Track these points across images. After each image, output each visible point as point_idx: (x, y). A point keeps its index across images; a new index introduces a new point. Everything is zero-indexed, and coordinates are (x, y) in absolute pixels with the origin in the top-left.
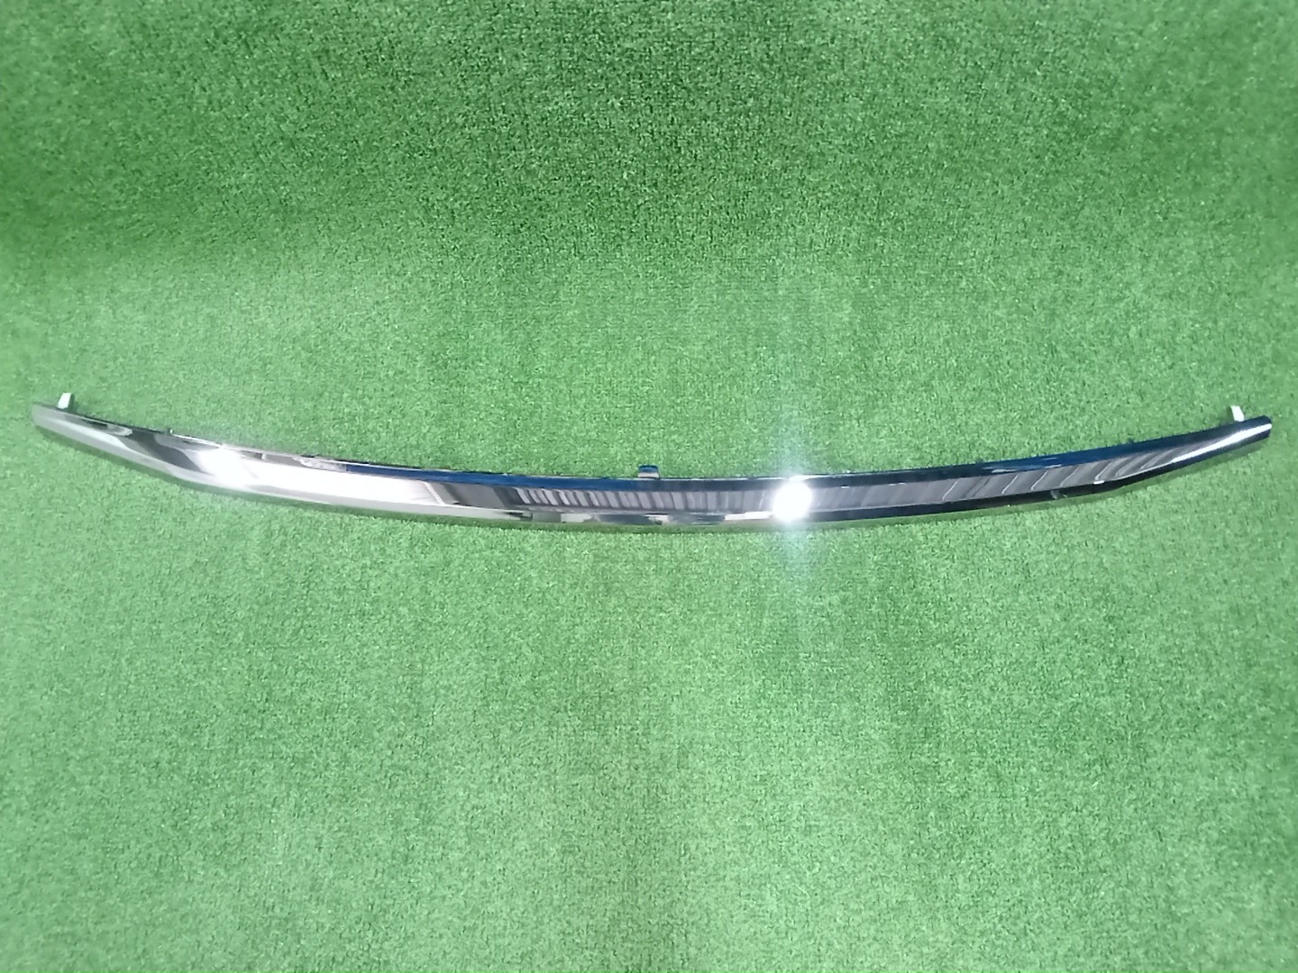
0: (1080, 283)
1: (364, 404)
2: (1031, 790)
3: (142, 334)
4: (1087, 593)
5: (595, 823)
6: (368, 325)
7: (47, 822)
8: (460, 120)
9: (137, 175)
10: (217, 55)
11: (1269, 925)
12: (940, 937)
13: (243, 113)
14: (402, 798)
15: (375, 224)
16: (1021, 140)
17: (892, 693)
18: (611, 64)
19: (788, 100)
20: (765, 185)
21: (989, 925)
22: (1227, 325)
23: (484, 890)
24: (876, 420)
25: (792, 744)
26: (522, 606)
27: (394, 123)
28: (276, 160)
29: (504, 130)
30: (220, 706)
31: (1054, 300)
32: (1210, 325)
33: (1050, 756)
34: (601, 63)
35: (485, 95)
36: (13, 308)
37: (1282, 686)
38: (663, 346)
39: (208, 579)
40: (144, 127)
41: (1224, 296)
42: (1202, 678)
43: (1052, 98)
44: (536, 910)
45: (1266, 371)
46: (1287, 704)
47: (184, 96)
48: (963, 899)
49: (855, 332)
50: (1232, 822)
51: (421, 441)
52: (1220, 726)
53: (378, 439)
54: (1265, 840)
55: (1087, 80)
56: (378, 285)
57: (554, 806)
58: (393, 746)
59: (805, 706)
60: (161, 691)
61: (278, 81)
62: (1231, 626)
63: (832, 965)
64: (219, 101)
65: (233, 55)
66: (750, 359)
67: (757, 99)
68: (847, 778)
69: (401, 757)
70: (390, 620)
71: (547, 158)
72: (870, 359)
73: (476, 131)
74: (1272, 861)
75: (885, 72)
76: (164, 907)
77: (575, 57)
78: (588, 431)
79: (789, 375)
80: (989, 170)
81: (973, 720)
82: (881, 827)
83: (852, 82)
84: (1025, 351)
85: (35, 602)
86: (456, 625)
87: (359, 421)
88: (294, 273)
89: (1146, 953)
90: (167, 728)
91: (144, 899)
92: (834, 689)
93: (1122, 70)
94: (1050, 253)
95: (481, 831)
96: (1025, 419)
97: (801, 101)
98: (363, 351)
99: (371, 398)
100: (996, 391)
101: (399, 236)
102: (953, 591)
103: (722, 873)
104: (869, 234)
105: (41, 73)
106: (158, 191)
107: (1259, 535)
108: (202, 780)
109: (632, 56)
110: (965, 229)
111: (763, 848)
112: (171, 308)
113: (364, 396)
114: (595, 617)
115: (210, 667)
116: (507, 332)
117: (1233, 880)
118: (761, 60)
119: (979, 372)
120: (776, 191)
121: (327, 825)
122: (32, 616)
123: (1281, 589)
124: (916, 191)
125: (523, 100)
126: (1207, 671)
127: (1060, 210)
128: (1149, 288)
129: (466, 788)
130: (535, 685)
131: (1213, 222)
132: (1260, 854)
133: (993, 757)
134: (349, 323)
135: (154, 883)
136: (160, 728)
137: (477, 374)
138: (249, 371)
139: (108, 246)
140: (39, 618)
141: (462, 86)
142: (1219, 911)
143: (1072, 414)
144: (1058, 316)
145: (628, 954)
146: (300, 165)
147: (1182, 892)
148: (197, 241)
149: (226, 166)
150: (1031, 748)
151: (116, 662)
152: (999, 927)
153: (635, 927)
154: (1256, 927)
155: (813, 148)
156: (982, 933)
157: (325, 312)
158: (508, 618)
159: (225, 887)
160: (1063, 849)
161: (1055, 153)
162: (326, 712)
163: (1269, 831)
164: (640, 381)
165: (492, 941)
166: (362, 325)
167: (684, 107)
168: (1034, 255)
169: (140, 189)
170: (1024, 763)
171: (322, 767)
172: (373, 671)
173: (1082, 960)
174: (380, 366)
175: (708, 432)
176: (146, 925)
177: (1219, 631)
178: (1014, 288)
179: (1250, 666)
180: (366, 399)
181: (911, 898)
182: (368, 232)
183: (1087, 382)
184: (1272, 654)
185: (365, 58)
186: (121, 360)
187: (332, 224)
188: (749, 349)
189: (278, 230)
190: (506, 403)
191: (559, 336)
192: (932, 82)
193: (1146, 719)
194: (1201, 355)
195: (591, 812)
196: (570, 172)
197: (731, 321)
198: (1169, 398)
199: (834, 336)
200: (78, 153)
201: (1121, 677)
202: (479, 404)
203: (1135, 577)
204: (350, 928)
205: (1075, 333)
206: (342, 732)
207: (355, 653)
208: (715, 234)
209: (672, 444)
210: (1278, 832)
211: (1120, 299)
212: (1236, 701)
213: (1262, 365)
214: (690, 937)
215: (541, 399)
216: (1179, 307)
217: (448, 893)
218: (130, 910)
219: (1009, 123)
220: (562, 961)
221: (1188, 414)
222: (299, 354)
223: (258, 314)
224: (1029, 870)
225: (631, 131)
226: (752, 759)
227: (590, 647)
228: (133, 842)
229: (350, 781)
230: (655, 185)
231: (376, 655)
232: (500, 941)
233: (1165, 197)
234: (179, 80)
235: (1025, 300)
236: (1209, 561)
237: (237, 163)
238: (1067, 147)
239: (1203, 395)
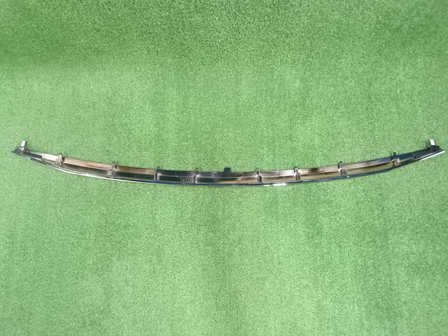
0: (381, 73)
1: (130, 119)
2: (350, 251)
3: (50, 93)
4: (374, 186)
5: (213, 261)
6: (129, 89)
7: (40, 262)
8: (159, 23)
9: (43, 41)
10: (69, 4)
11: (420, 292)
12: (319, 295)
13: (80, 22)
14: (152, 254)
15: (129, 55)
16: (364, 29)
17: (308, 219)
18: (215, 6)
19: (280, 17)
20: (270, 43)
21: (334, 292)
22: (431, 88)
23: (179, 282)
24: (307, 124)
25: (275, 236)
26: (187, 191)
27: (135, 24)
28: (93, 36)
29: (176, 26)
30: (91, 225)
31: (371, 79)
32: (425, 88)
33: (357, 240)
34: (211, 6)
35: (169, 16)
36: (4, 84)
37: (434, 217)
38: (233, 97)
39: (83, 182)
40: (44, 26)
41: (431, 78)
42: (408, 214)
43: (377, 16)
44: (195, 288)
45: (443, 105)
46: (435, 223)
47: (58, 17)
48: (327, 284)
49: (301, 91)
50: (413, 260)
51: (150, 133)
52: (413, 230)
53: (135, 132)
54: (423, 266)
55: (390, 11)
56: (131, 75)
57: (200, 256)
58: (148, 237)
59: (280, 224)
60: (72, 220)
61: (93, 12)
62: (420, 197)
63: (286, 303)
64: (71, 18)
65: (75, 4)
66: (263, 101)
67: (269, 17)
68: (292, 247)
69: (150, 241)
70: (144, 196)
71: (192, 35)
72: (306, 101)
73: (165, 27)
74: (424, 273)
75: (316, 8)
76: (80, 288)
77: (202, 4)
78: (207, 129)
79: (277, 107)
80: (352, 38)
81: (333, 228)
82: (302, 262)
83: (304, 11)
84: (360, 98)
85: (26, 190)
86: (166, 197)
87: (128, 126)
88: (101, 71)
89: (382, 300)
90: (75, 232)
91: (74, 286)
92: (289, 218)
93: (403, 7)
94: (371, 63)
95: (177, 264)
96: (358, 124)
97: (285, 17)
98: (128, 99)
99: (132, 117)
100: (349, 113)
101: (138, 59)
102: (329, 185)
103: (252, 276)
104: (307, 58)
105: (5, 10)
106: (51, 46)
107: (433, 165)
108: (88, 249)
109: (223, 3)
110: (342, 56)
111: (265, 269)
112: (59, 84)
113: (129, 116)
114: (211, 195)
115: (87, 212)
116: (178, 91)
117: (411, 279)
118: (271, 4)
119: (343, 106)
120: (274, 45)
121: (129, 262)
122: (26, 195)
123: (438, 184)
124: (325, 44)
125: (183, 17)
126: (410, 212)
127: (376, 50)
128: (405, 75)
129: (172, 251)
130: (192, 217)
131: (430, 54)
132: (421, 270)
133: (339, 240)
134: (122, 89)
135: (76, 281)
136: (73, 232)
137: (168, 108)
138: (89, 107)
139: (35, 63)
140: (28, 196)
141: (160, 13)
142: (406, 287)
143: (374, 122)
144: (372, 85)
145: (224, 300)
146: (102, 37)
147: (395, 282)
148: (66, 61)
149: (75, 37)
150: (351, 237)
151: (56, 211)
152: (337, 292)
153: (226, 293)
154: (417, 292)
155: (288, 32)
156: (332, 294)
157: (114, 85)
158: (183, 195)
159: (99, 282)
160: (359, 269)
161: (376, 33)
162: (125, 227)
163: (424, 263)
164: (225, 110)
165: (182, 297)
166: (127, 90)
167: (242, 20)
168: (366, 64)
169: (45, 45)
170: (348, 242)
171: (126, 244)
172: (140, 213)
173: (362, 302)
174: (134, 105)
175: (249, 129)
176: (75, 293)
177: (416, 199)
178: (357, 75)
179: (424, 210)
180: (130, 117)
181: (310, 284)
182: (127, 57)
183: (381, 110)
184: (432, 206)
185: (124, 4)
186: (44, 103)
187: (114, 55)
188: (263, 98)
189: (95, 57)
190: (179, 118)
191: (196, 93)
192: (333, 11)
193: (389, 228)
194: (421, 99)
195: (211, 258)
196: (200, 39)
197: (257, 88)
198: (408, 116)
199: (293, 93)
200: (21, 35)
201: (382, 214)
202: (169, 119)
203: (390, 180)
204: (138, 293)
205: (378, 91)
206: (131, 233)
207: (133, 207)
208: (252, 58)
209: (236, 134)
210: (427, 264)
211: (394, 79)
212: (419, 222)
213: (442, 103)
214: (242, 295)
215: (191, 117)
216: (415, 82)
217: (167, 282)
218: (69, 289)
219: (360, 24)
220: (203, 303)
221: (414, 122)
222: (105, 100)
223: (90, 85)
224: (348, 275)
225: (222, 27)
226: (262, 241)
227: (210, 205)
228: (68, 268)
229: (135, 249)
230: (231, 43)
231: (140, 208)
232: (184, 297)
233: (414, 46)
234: (56, 12)
235: (362, 80)
236: (415, 174)
237: (79, 37)
238: (380, 31)
239: (420, 114)
